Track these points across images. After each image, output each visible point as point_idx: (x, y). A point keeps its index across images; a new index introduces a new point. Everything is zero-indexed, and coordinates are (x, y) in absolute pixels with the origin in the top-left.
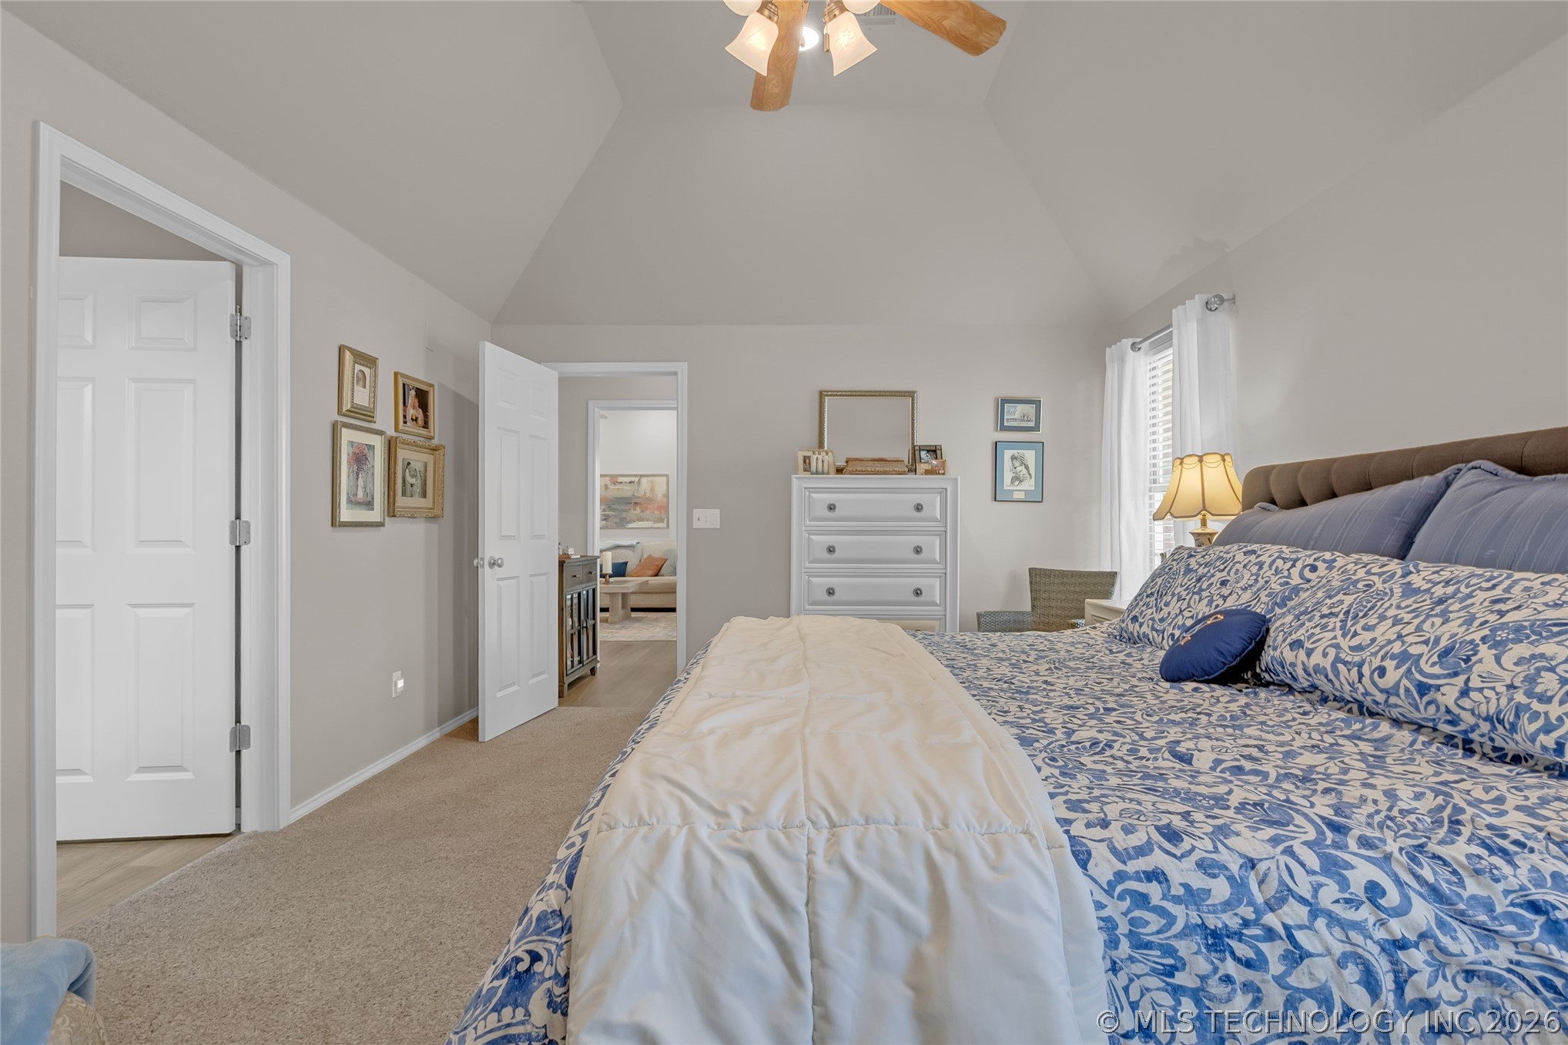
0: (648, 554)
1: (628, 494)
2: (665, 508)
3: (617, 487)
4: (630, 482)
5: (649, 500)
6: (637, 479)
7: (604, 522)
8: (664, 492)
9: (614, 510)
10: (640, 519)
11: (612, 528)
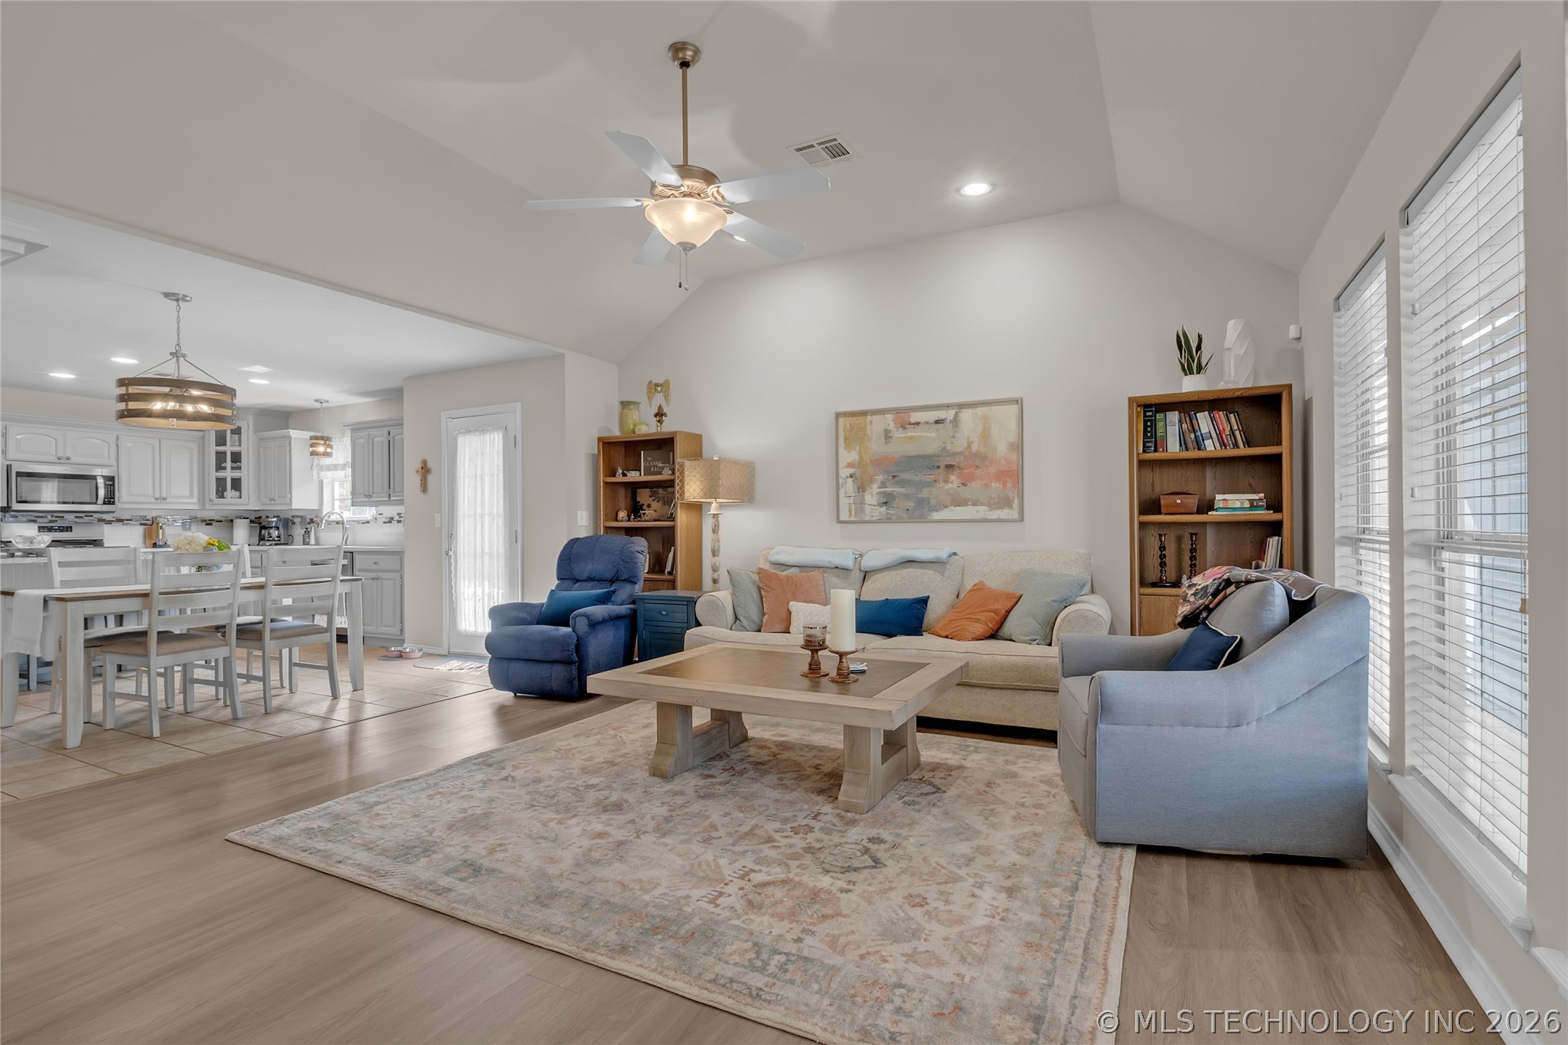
0: (976, 581)
1: (932, 448)
2: (1014, 476)
3: (910, 434)
4: (937, 422)
5: (979, 459)
6: (949, 415)
7: (883, 509)
8: (1013, 438)
9: (903, 483)
10: (959, 502)
11: (900, 520)
